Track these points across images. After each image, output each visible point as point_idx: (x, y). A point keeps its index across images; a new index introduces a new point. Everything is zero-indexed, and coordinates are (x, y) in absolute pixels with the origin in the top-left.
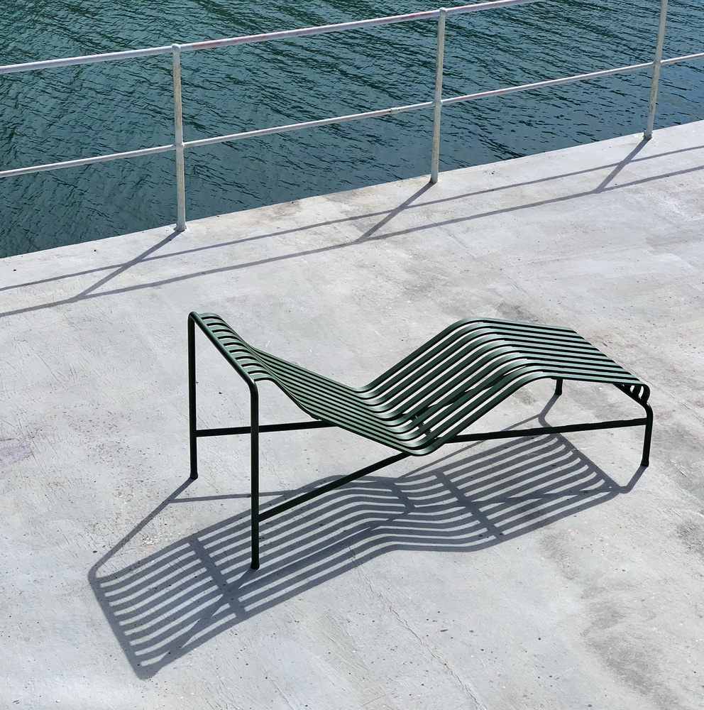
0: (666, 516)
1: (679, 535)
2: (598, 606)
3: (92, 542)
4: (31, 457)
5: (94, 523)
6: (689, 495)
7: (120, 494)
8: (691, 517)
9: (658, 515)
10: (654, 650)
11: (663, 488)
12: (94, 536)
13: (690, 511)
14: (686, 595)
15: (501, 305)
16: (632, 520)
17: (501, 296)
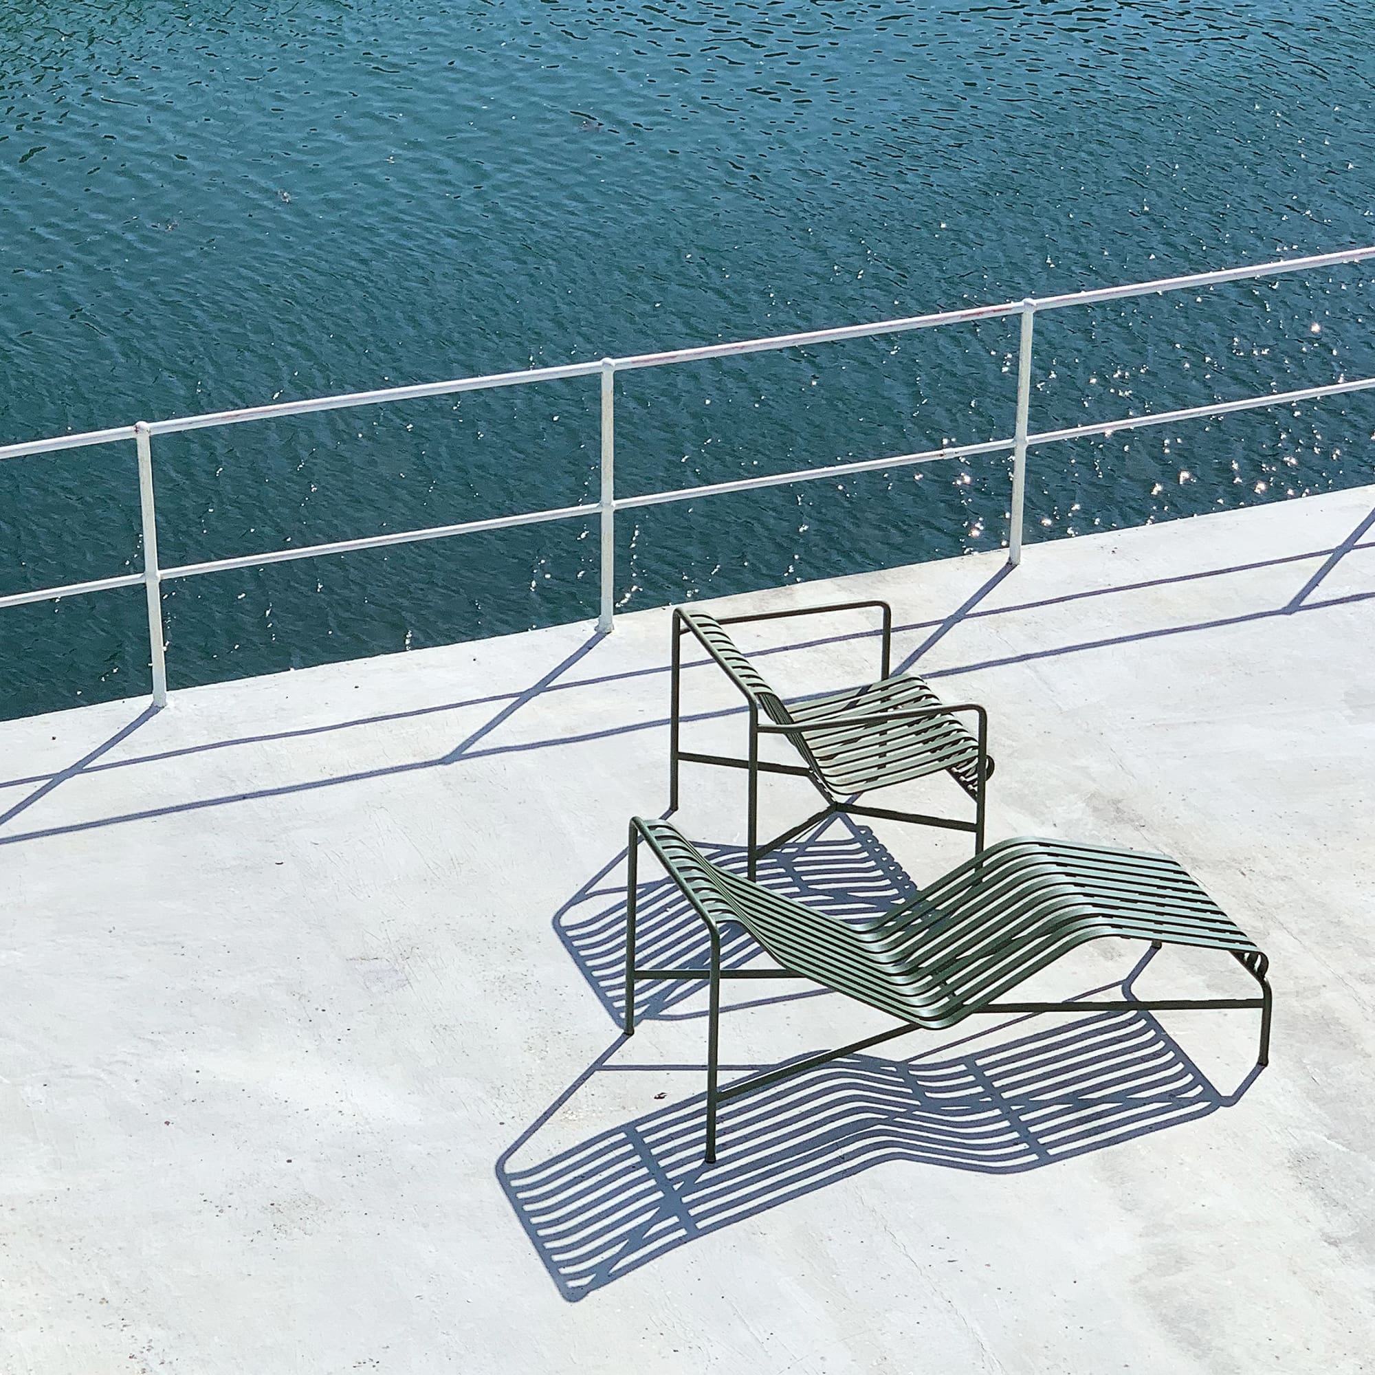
0: (1278, 1138)
1: (1289, 1165)
2: (1160, 1248)
3: (497, 1110)
4: (408, 986)
5: (499, 1084)
6: (1317, 1111)
7: (530, 1049)
8: (1312, 1143)
9: (1267, 1135)
10: (1223, 1308)
11: (1282, 1098)
12: (500, 1103)
13: (1313, 1133)
14: (1282, 1245)
15: (1093, 795)
16: (1229, 1140)
17: (1094, 780)
